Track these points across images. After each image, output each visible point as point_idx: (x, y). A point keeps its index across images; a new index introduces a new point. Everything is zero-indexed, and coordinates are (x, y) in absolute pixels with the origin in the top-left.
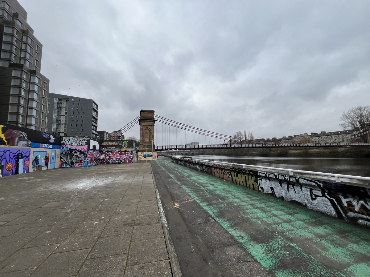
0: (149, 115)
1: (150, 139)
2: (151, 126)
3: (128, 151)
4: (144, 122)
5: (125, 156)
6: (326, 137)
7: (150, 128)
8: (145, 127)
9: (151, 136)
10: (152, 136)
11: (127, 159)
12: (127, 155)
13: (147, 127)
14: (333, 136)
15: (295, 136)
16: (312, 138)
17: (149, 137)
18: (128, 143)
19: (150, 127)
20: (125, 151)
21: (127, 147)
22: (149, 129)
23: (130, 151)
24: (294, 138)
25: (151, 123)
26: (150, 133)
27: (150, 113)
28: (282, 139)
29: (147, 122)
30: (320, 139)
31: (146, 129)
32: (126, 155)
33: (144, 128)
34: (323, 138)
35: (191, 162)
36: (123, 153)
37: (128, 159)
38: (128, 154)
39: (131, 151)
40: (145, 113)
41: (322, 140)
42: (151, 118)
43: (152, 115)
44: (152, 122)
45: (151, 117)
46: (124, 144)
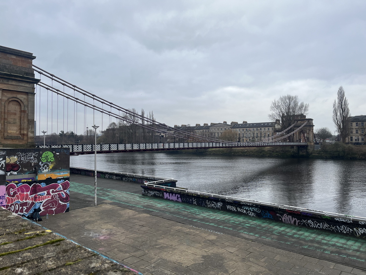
0: (20, 64)
1: (20, 129)
2: (27, 93)
3: (56, 180)
4: (5, 81)
5: (48, 194)
6: (248, 129)
7: (22, 99)
8: (9, 95)
9: (26, 121)
10: (28, 120)
11: (53, 202)
12: (53, 192)
13: (15, 95)
14: (255, 129)
16: (232, 129)
17: (18, 123)
18: (55, 156)
19: (22, 97)
20: (49, 181)
21: (54, 169)
22: (19, 102)
23: (60, 179)
24: (211, 128)
25: (23, 87)
26: (21, 111)
27: (23, 59)
29: (14, 83)
30: (241, 132)
31: (9, 101)
32: (51, 190)
33: (5, 99)
34: (244, 131)
36: (43, 185)
37: (56, 202)
38: (55, 187)
39: (63, 179)
40: (8, 56)
41: (243, 133)
42: (27, 74)
43: (28, 65)
44: (27, 85)
45: (27, 71)
46: (44, 159)
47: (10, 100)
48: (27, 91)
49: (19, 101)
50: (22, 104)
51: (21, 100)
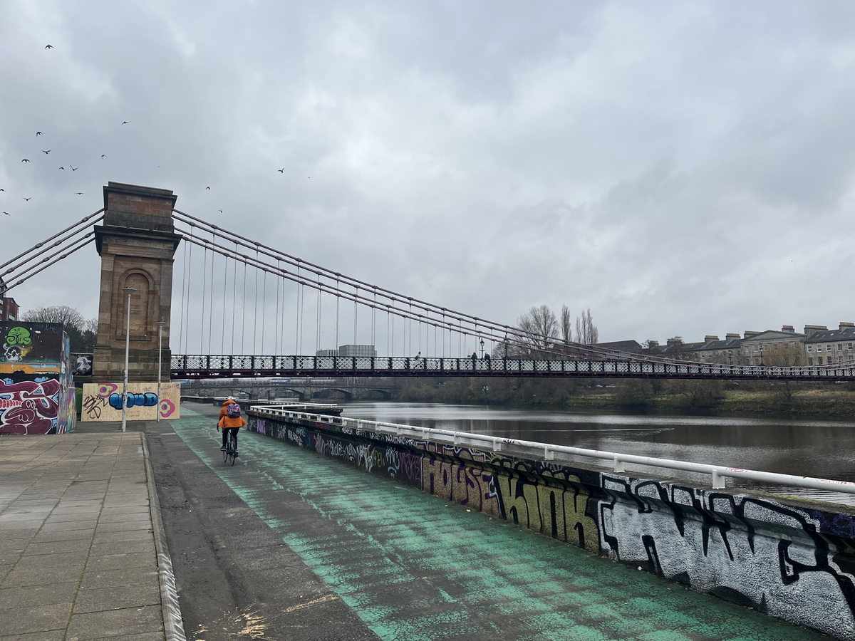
0: (150, 211)
1: (146, 324)
2: (159, 261)
3: (32, 377)
4: (121, 241)
5: (17, 398)
7: (151, 271)
8: (128, 265)
9: (156, 308)
10: (160, 308)
11: (25, 412)
12: (25, 395)
13: (138, 265)
15: (750, 336)
16: (807, 346)
17: (143, 313)
18: (32, 335)
19: (150, 267)
20: (18, 376)
21: (29, 358)
22: (145, 277)
23: (40, 376)
24: (744, 344)
25: (157, 249)
26: (149, 292)
27: (156, 202)
28: (703, 347)
29: (136, 243)
30: (833, 352)
31: (128, 276)
32: (22, 393)
33: (120, 271)
35: (333, 433)
36: (8, 382)
37: (31, 414)
38: (30, 388)
39: (46, 375)
40: (128, 198)
42: (160, 227)
43: (163, 212)
44: (160, 246)
45: (160, 222)
46: (12, 339)
47: (130, 272)
48: (159, 257)
49: (146, 274)
50: (150, 280)
51: (148, 273)
